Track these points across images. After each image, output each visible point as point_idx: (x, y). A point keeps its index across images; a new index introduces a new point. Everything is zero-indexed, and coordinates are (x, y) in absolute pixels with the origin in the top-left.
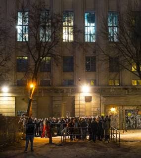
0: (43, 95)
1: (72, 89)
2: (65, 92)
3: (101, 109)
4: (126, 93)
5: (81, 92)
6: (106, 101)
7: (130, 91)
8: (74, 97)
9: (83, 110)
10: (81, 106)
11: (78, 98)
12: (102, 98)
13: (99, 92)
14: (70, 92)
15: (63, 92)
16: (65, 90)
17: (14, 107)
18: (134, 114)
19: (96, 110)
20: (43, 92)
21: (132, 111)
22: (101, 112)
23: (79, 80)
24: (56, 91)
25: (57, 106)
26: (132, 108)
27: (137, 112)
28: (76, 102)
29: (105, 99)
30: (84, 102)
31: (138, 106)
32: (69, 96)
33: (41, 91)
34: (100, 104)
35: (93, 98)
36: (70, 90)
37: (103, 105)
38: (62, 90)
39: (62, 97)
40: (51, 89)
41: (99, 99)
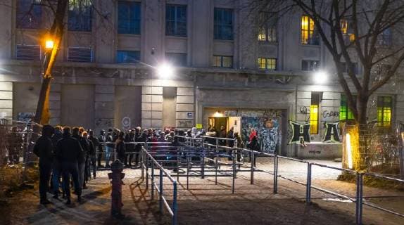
0: (74, 82)
1: (137, 71)
2: (121, 76)
3: (195, 114)
4: (246, 84)
5: (156, 78)
6: (205, 97)
7: (254, 80)
8: (141, 87)
9: (159, 115)
10: (155, 107)
11: (150, 90)
12: (198, 92)
13: (192, 80)
14: (133, 75)
15: (117, 76)
16: (122, 72)
17: (10, 104)
18: (259, 126)
19: (184, 116)
20: (74, 75)
21: (255, 120)
22: (194, 120)
23: (153, 53)
24: (104, 73)
25: (104, 105)
26: (254, 115)
27: (265, 122)
28: (145, 98)
29: (204, 94)
30: (161, 99)
31: (266, 111)
32: (131, 86)
33: (71, 72)
34: (194, 104)
35: (179, 92)
36: (133, 72)
37: (201, 106)
38: (117, 72)
39: (115, 86)
40: (92, 69)
41: (193, 94)
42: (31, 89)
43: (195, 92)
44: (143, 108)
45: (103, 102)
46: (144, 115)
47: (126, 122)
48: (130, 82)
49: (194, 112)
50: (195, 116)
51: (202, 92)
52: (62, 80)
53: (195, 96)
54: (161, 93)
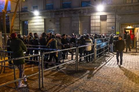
0: (64, 16)
1: (89, 9)
2: (82, 12)
5: (97, 12)
6: (121, 19)
8: (90, 16)
9: (99, 28)
10: (96, 25)
11: (94, 18)
12: (117, 16)
13: (114, 11)
14: (87, 11)
15: (80, 12)
16: (82, 10)
17: (43, 27)
19: (110, 28)
20: (64, 14)
24: (75, 12)
25: (75, 25)
28: (92, 21)
29: (120, 17)
30: (99, 21)
32: (86, 16)
33: (63, 13)
34: (115, 22)
35: (108, 17)
36: (87, 10)
37: (119, 23)
38: (80, 11)
39: (80, 17)
40: (70, 10)
41: (114, 18)
42: (50, 21)
43: (115, 16)
44: (91, 25)
45: (75, 24)
46: (92, 28)
47: (85, 32)
48: (85, 14)
49: (115, 26)
50: (115, 28)
51: (119, 16)
52: (60, 16)
53: (116, 18)
54: (100, 18)
